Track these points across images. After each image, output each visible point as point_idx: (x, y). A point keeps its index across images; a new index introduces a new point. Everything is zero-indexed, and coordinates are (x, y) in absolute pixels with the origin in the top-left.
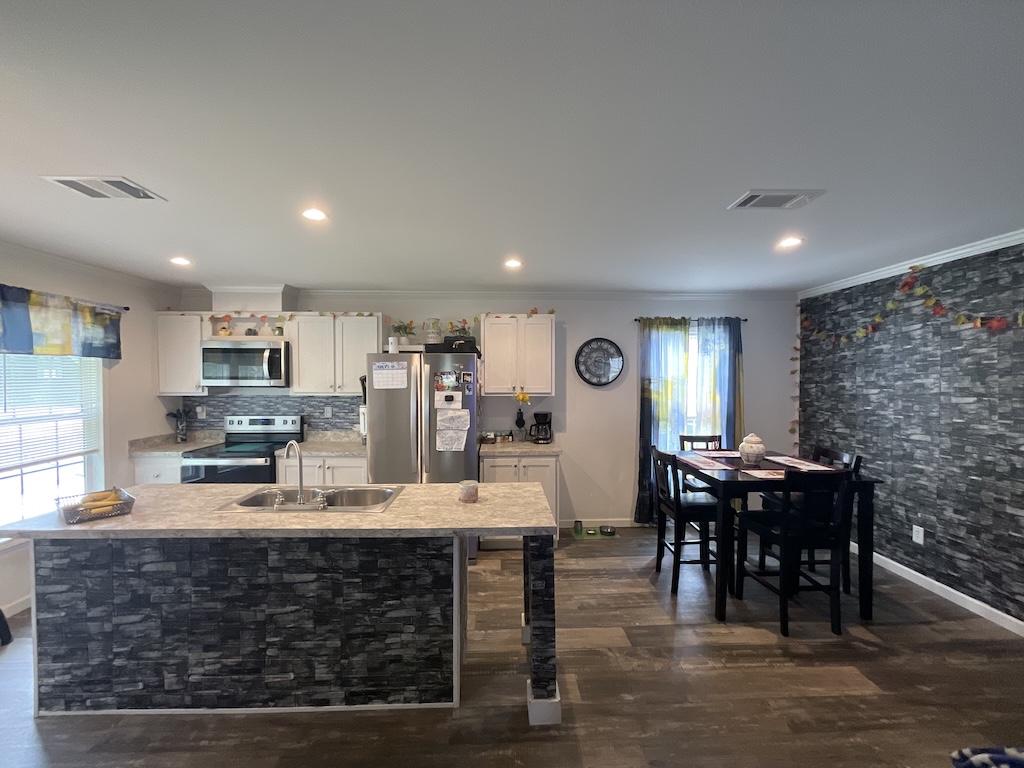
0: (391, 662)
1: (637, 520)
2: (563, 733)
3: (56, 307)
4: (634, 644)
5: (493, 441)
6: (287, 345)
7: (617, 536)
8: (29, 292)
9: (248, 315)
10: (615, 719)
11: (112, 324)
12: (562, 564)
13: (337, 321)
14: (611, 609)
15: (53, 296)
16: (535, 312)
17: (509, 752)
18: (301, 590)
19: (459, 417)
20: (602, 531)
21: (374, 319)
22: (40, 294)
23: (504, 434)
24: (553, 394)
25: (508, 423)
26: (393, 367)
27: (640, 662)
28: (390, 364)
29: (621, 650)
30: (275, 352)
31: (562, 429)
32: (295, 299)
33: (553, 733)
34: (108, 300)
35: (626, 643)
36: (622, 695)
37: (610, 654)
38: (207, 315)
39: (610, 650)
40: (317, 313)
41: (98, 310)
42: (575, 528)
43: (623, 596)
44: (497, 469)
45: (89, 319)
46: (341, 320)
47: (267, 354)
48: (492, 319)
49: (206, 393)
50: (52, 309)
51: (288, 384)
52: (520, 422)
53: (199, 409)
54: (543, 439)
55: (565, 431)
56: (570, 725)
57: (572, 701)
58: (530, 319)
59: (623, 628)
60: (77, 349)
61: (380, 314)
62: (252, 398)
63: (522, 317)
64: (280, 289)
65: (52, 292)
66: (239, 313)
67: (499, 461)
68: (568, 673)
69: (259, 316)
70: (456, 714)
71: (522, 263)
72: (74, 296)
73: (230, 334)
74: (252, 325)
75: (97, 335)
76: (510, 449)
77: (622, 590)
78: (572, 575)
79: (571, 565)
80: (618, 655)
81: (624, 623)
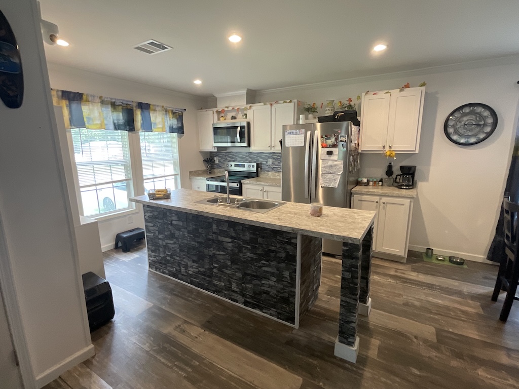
0: (264, 293)
1: (489, 258)
2: (355, 369)
3: (159, 111)
4: (439, 341)
5: (367, 184)
6: (249, 123)
7: (465, 266)
8: (149, 105)
9: (230, 108)
10: (397, 379)
11: (180, 118)
12: (404, 274)
13: (272, 107)
14: (431, 313)
15: (158, 106)
16: (407, 86)
17: (315, 362)
18: (226, 245)
19: (336, 165)
20: (451, 259)
21: (292, 104)
22: (153, 105)
23: (375, 180)
24: (417, 152)
25: (380, 173)
26: (296, 133)
27: (438, 355)
28: (295, 131)
29: (425, 341)
30: (242, 127)
31: (425, 179)
32: (253, 97)
33: (347, 365)
34: (178, 106)
35: (434, 339)
36: (411, 368)
37: (415, 340)
38: (215, 110)
39: (416, 337)
40: (262, 104)
41: (174, 111)
42: (427, 253)
43: (447, 308)
44: (363, 202)
45: (171, 115)
46: (275, 106)
47: (239, 129)
48: (371, 96)
49: (216, 151)
50: (158, 112)
51: (249, 145)
52: (389, 172)
53: (215, 158)
54: (406, 186)
55: (427, 181)
56: (361, 367)
57: (369, 355)
58: (402, 92)
59: (435, 328)
60: (168, 129)
61: (296, 100)
62: (236, 153)
63: (395, 92)
64: (245, 91)
65: (157, 104)
66: (227, 107)
67: (365, 197)
68: (376, 339)
69: (236, 108)
70: (294, 332)
71: (388, 46)
72: (165, 105)
73: (225, 119)
74: (233, 114)
75: (174, 122)
76: (379, 190)
77: (447, 303)
78: (409, 282)
79: (411, 275)
80: (421, 343)
81: (438, 325)
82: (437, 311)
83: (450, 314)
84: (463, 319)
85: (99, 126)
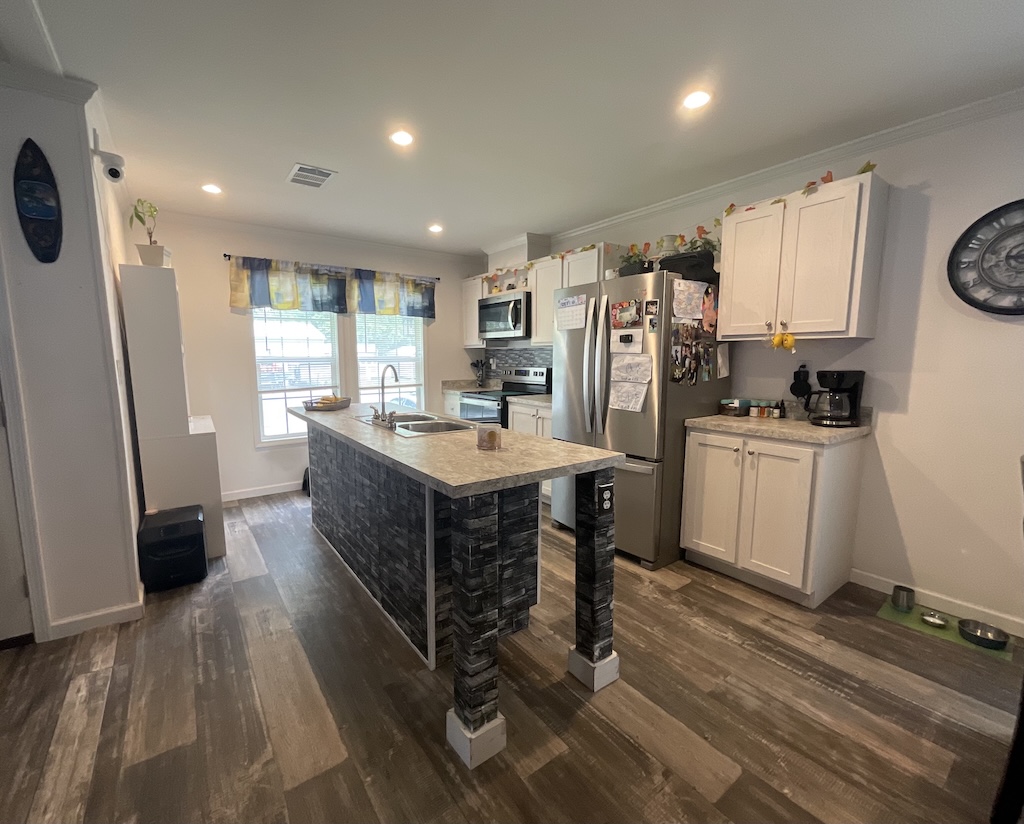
3: (390, 281)
4: (724, 803)
6: (529, 295)
8: (374, 272)
9: (505, 271)
11: (429, 292)
13: (565, 262)
14: (770, 734)
15: (388, 274)
16: (827, 179)
19: (638, 365)
20: (965, 628)
21: (595, 251)
22: (381, 273)
23: (763, 404)
24: (852, 333)
26: (573, 302)
28: (570, 299)
30: (517, 302)
31: (897, 404)
32: (542, 245)
34: (425, 274)
37: (658, 779)
38: (484, 275)
39: (667, 774)
40: (549, 257)
41: (418, 282)
42: (895, 599)
45: (411, 288)
46: (569, 257)
47: (512, 305)
48: (741, 215)
49: (484, 346)
50: (388, 283)
51: (528, 334)
53: (491, 361)
54: (831, 419)
55: (904, 409)
58: (812, 196)
59: (744, 771)
60: (405, 311)
62: (521, 350)
63: (796, 198)
64: (524, 239)
65: (388, 271)
66: (501, 270)
67: (712, 438)
69: (513, 270)
72: (401, 273)
73: (500, 291)
74: (511, 281)
75: (418, 300)
78: (778, 652)
79: (801, 639)
80: (667, 789)
81: (759, 768)
82: (791, 734)
83: (827, 756)
84: (856, 777)
85: (290, 305)
